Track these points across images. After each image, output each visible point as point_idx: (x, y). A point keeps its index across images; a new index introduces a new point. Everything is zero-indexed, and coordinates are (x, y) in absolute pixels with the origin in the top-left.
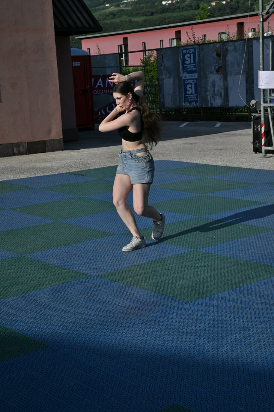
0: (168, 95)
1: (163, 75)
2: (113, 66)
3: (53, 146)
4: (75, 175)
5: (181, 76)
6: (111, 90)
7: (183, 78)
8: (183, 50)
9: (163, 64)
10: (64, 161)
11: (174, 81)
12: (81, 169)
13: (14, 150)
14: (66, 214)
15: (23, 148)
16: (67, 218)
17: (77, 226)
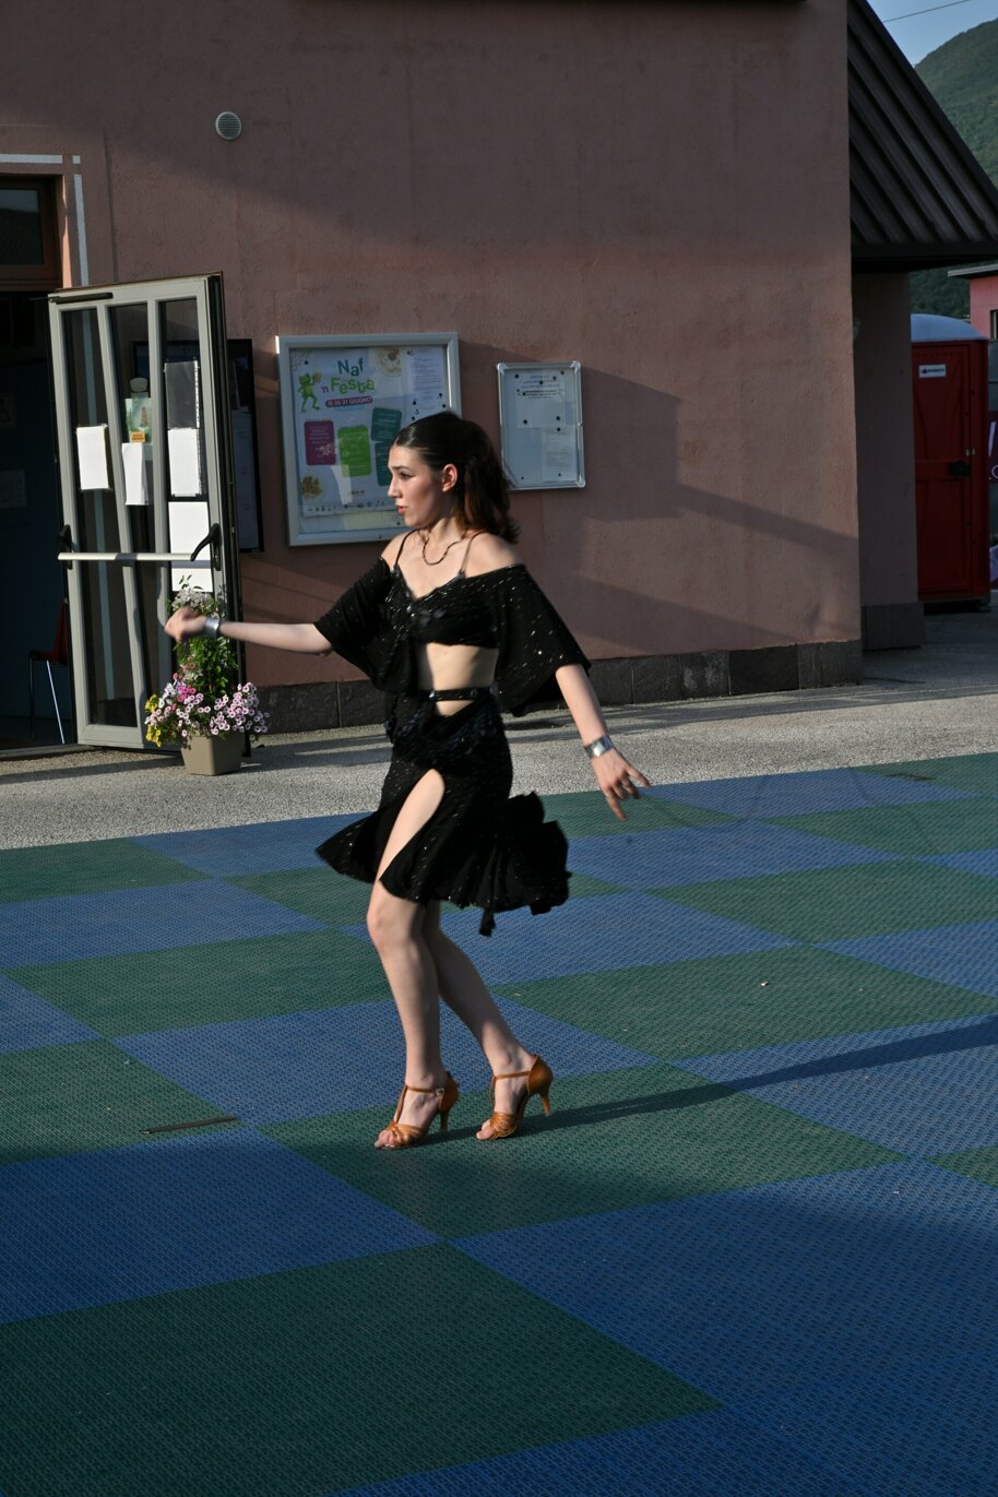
3: (824, 667)
4: (894, 776)
10: (858, 724)
12: (918, 754)
13: (686, 680)
14: (843, 919)
15: (717, 673)
16: (845, 936)
17: (878, 967)
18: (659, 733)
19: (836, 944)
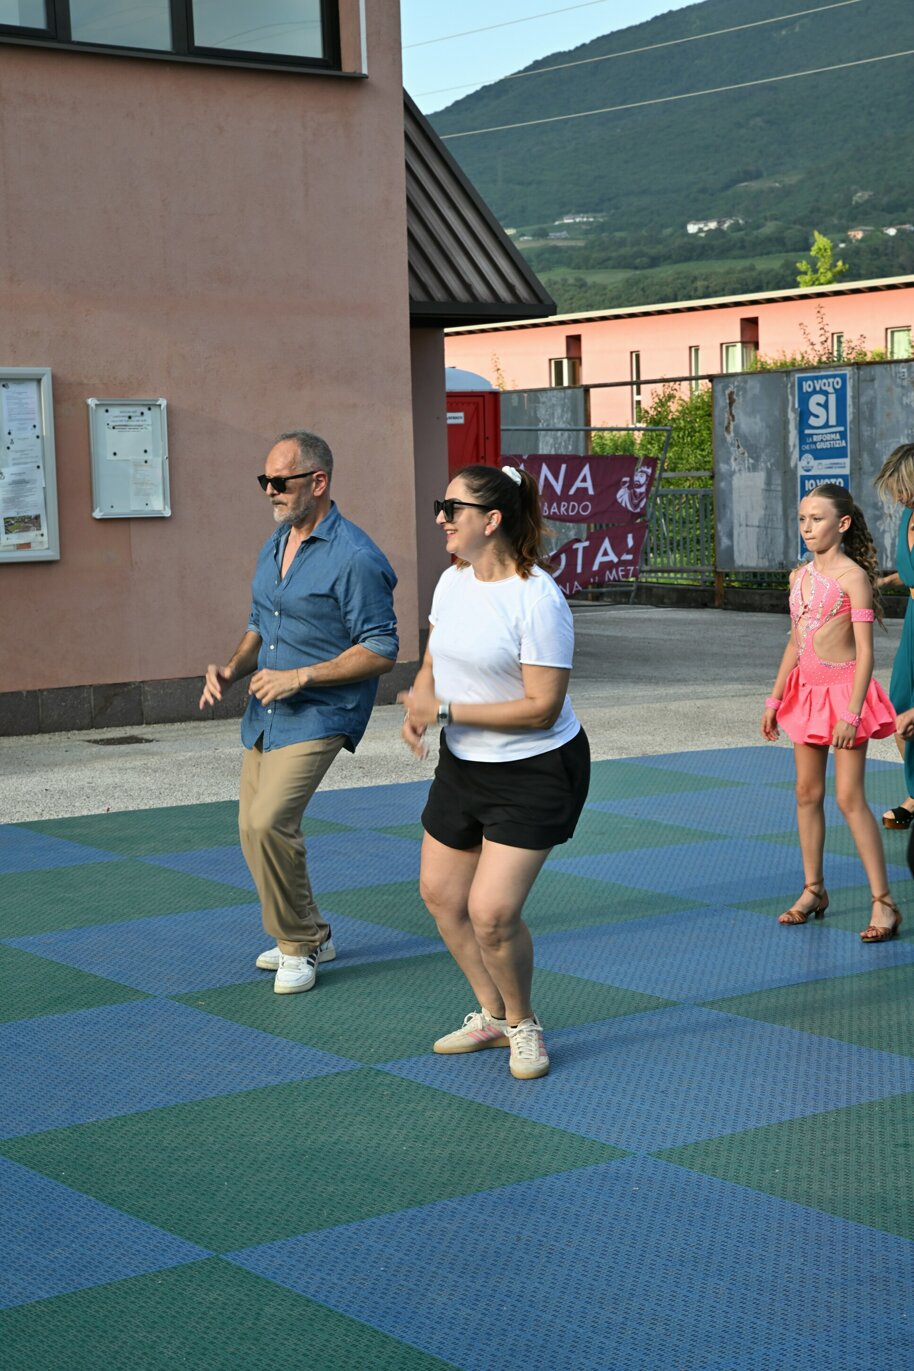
0: (747, 526)
1: (732, 460)
2: (561, 425)
5: (792, 464)
6: (555, 505)
7: (801, 472)
8: (801, 381)
9: (732, 423)
11: (768, 483)
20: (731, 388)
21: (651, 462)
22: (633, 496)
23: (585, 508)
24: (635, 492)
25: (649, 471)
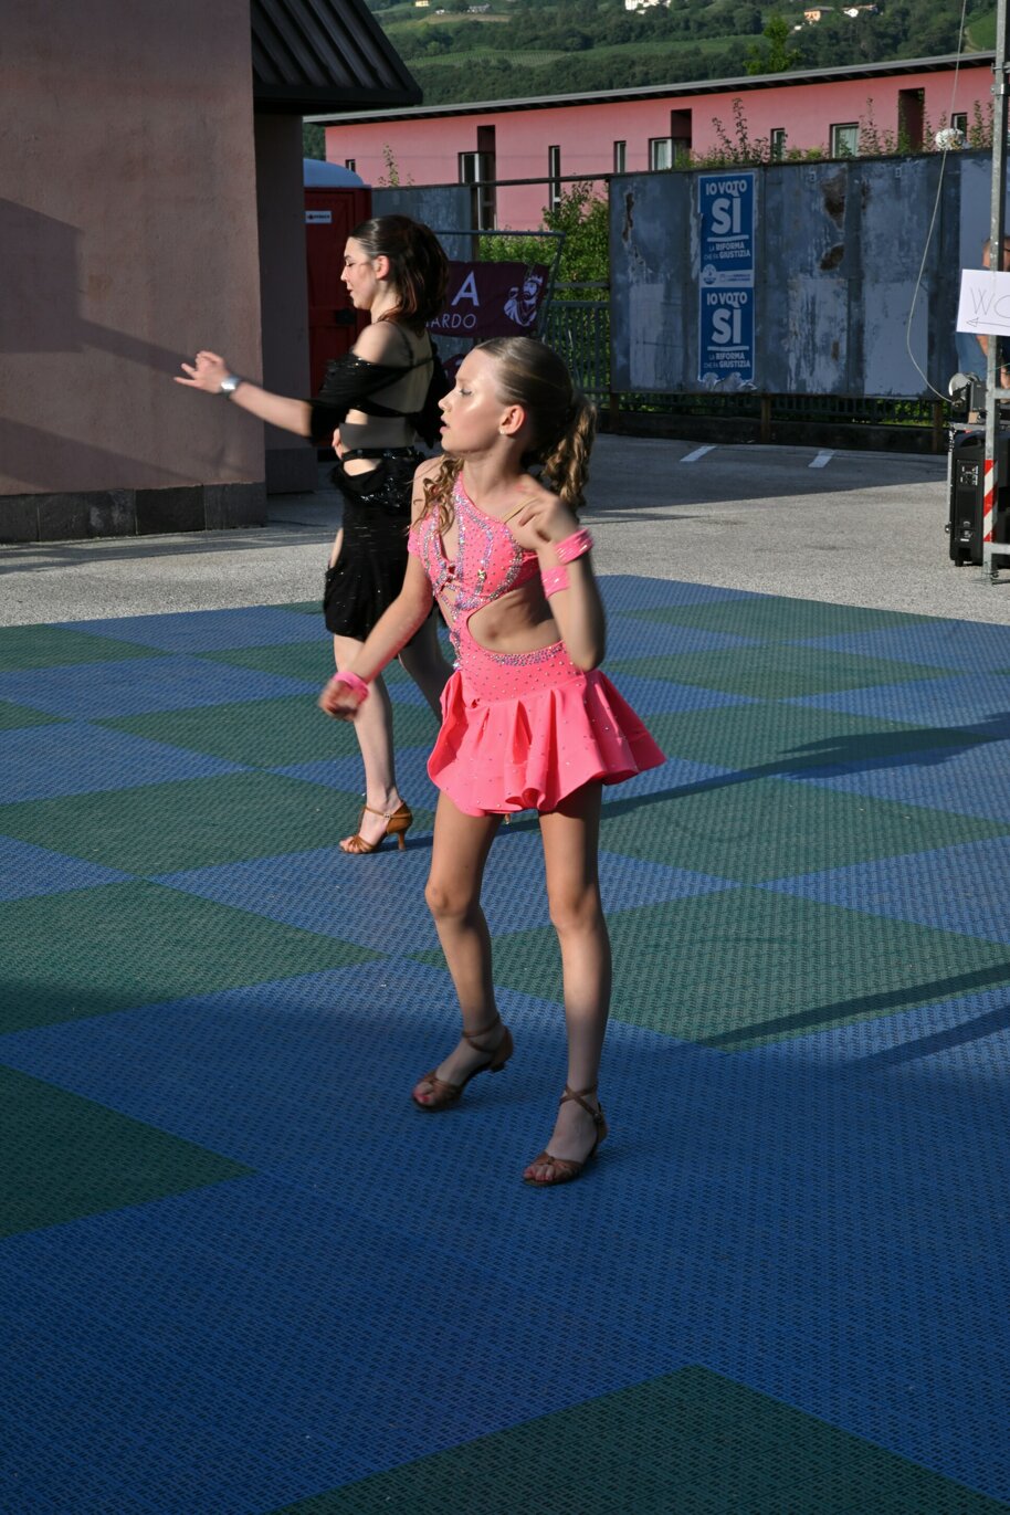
0: (644, 343)
1: (630, 271)
2: (445, 228)
3: (229, 508)
4: (313, 613)
5: (694, 276)
7: (703, 285)
8: (704, 182)
9: (630, 229)
10: (268, 565)
11: (668, 296)
13: (92, 518)
14: (289, 746)
15: (124, 511)
16: (294, 761)
17: (330, 789)
18: (70, 570)
19: (286, 769)
20: (630, 190)
21: (542, 270)
22: (522, 308)
23: (469, 321)
24: (524, 304)
25: (540, 281)
